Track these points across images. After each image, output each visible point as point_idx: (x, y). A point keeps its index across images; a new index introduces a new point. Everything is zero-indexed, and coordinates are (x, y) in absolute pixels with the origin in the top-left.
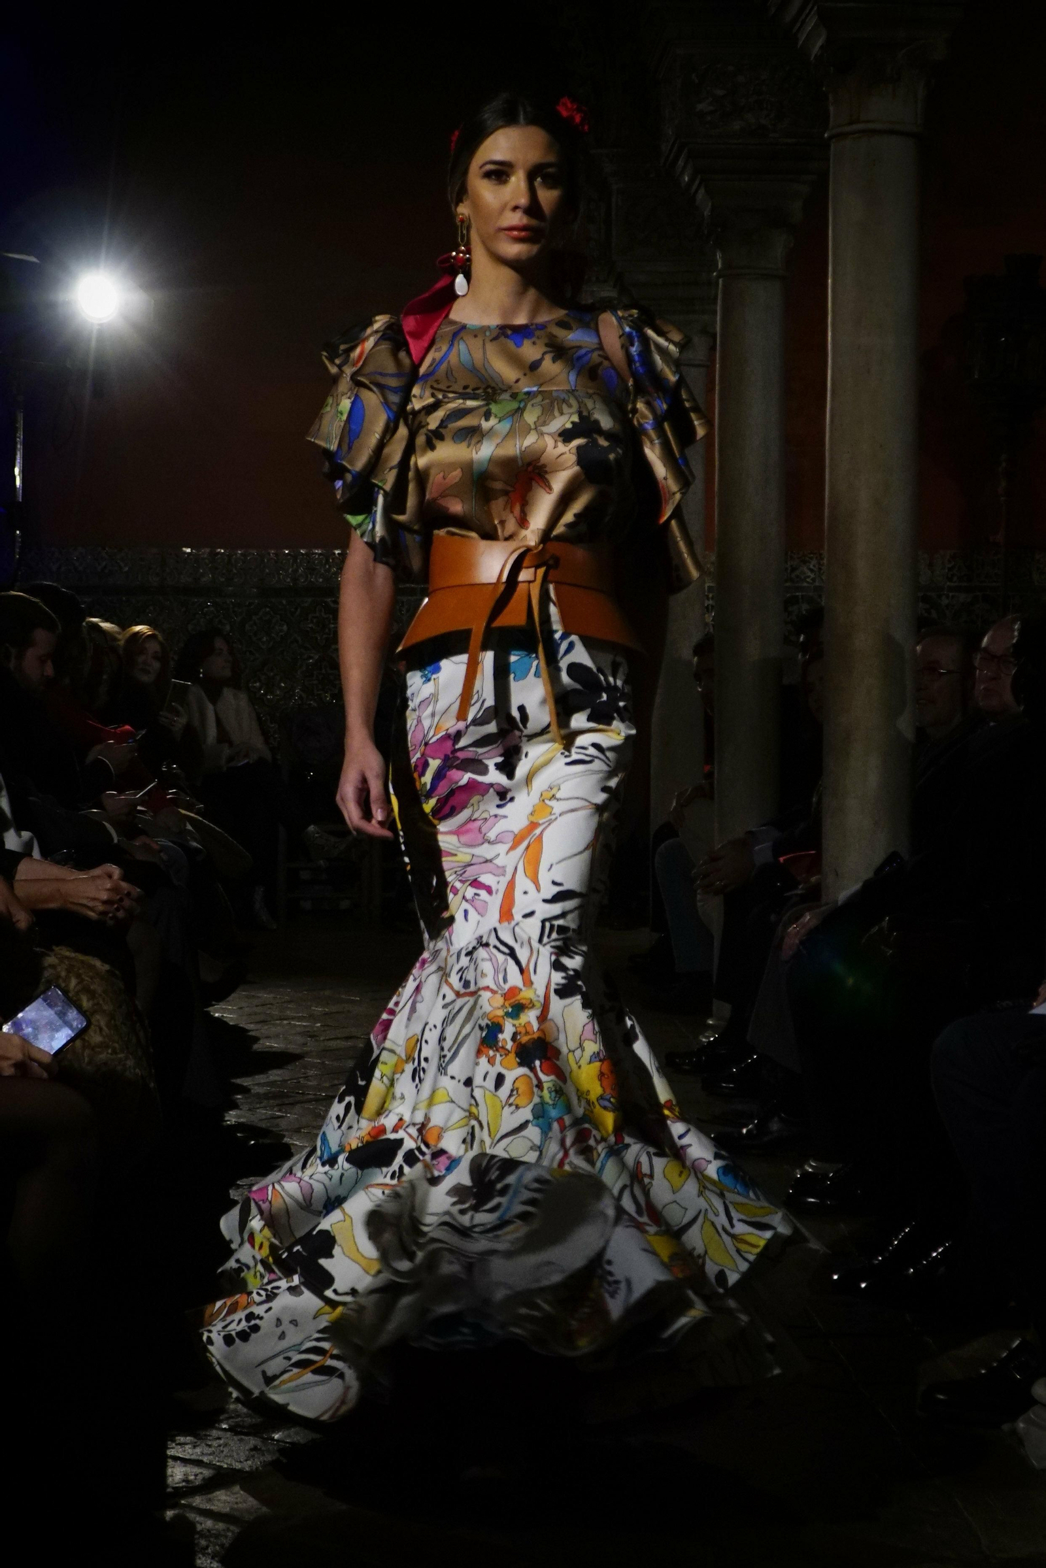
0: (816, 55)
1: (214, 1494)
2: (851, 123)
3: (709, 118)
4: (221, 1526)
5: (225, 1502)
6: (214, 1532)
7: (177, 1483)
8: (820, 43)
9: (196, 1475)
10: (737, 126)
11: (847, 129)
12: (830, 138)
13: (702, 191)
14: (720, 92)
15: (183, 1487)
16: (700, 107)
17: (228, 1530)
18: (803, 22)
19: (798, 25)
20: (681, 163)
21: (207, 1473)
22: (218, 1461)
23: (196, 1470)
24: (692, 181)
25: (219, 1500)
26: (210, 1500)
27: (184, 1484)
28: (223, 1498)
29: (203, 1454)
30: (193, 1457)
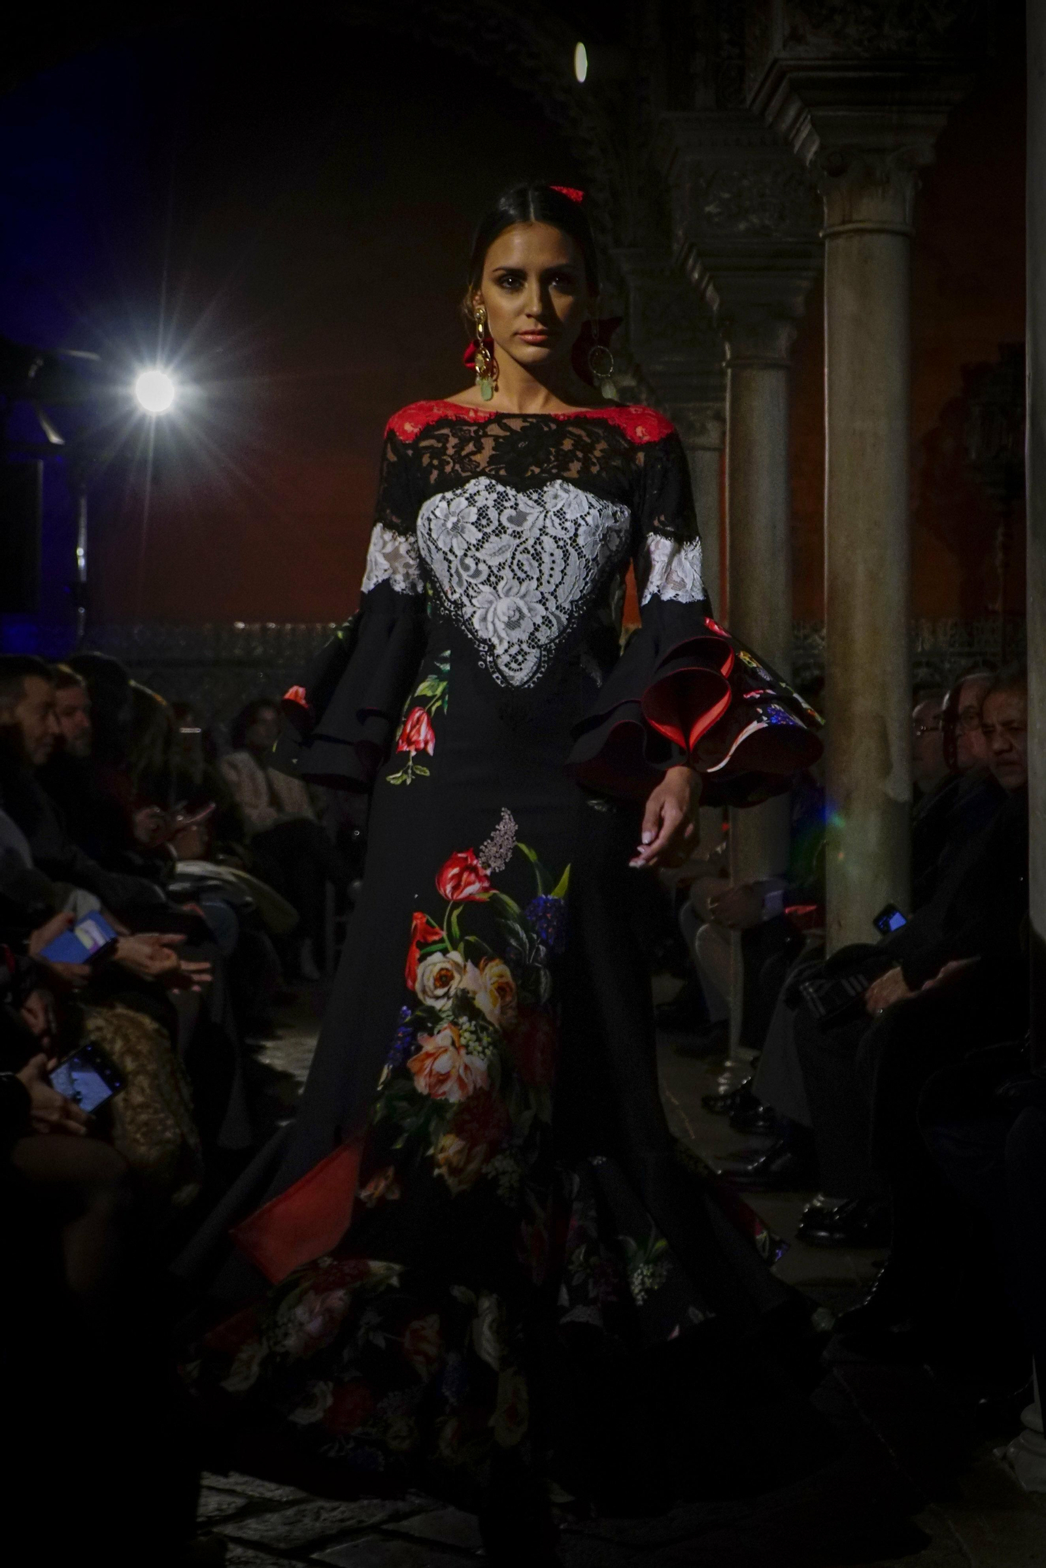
0: (811, 161)
1: (244, 1523)
2: (843, 223)
3: (716, 220)
4: (250, 1553)
5: (256, 1530)
6: (243, 1559)
7: (212, 1512)
8: (814, 149)
9: (229, 1504)
10: (742, 226)
11: (841, 228)
12: (825, 237)
13: (710, 289)
14: (727, 196)
15: (216, 1516)
16: (708, 209)
17: (257, 1557)
18: (799, 130)
19: (794, 132)
20: (691, 262)
21: (240, 1502)
22: (252, 1491)
23: (229, 1499)
24: (701, 277)
25: (249, 1528)
26: (240, 1528)
27: (216, 1513)
28: (254, 1526)
29: (237, 1484)
30: (227, 1487)
